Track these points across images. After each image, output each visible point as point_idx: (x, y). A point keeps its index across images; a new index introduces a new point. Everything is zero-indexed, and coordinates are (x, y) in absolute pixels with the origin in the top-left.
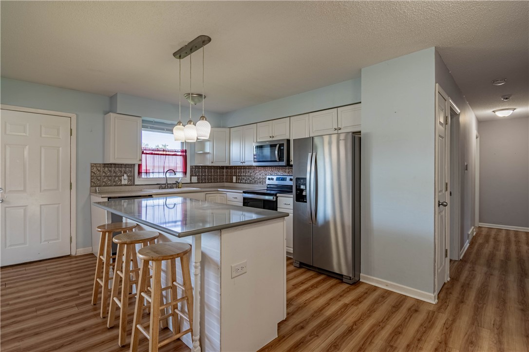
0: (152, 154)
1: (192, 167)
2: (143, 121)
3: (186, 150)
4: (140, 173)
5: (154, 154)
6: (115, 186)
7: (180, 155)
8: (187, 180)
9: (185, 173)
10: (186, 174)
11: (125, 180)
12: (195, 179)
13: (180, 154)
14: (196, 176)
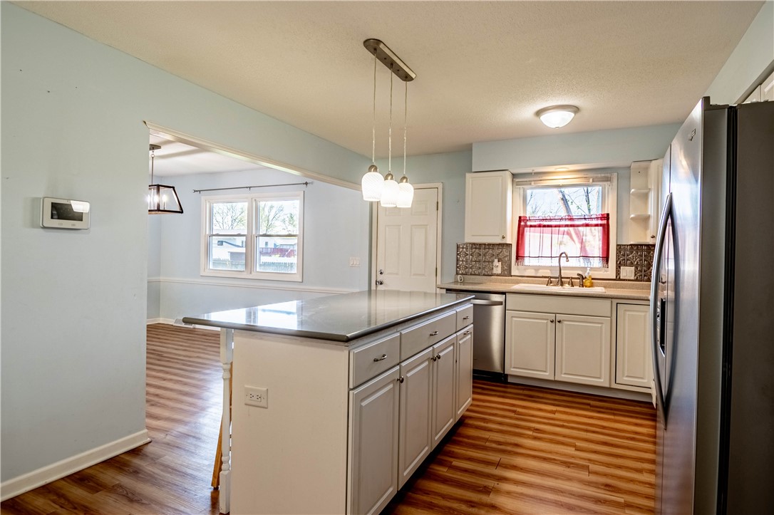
0: (540, 226)
1: (619, 247)
2: (514, 176)
3: (608, 215)
4: (519, 257)
5: (544, 226)
6: (484, 275)
7: (597, 225)
8: (611, 272)
9: (606, 258)
10: (607, 261)
11: (498, 267)
12: (628, 272)
13: (595, 222)
14: (631, 265)
